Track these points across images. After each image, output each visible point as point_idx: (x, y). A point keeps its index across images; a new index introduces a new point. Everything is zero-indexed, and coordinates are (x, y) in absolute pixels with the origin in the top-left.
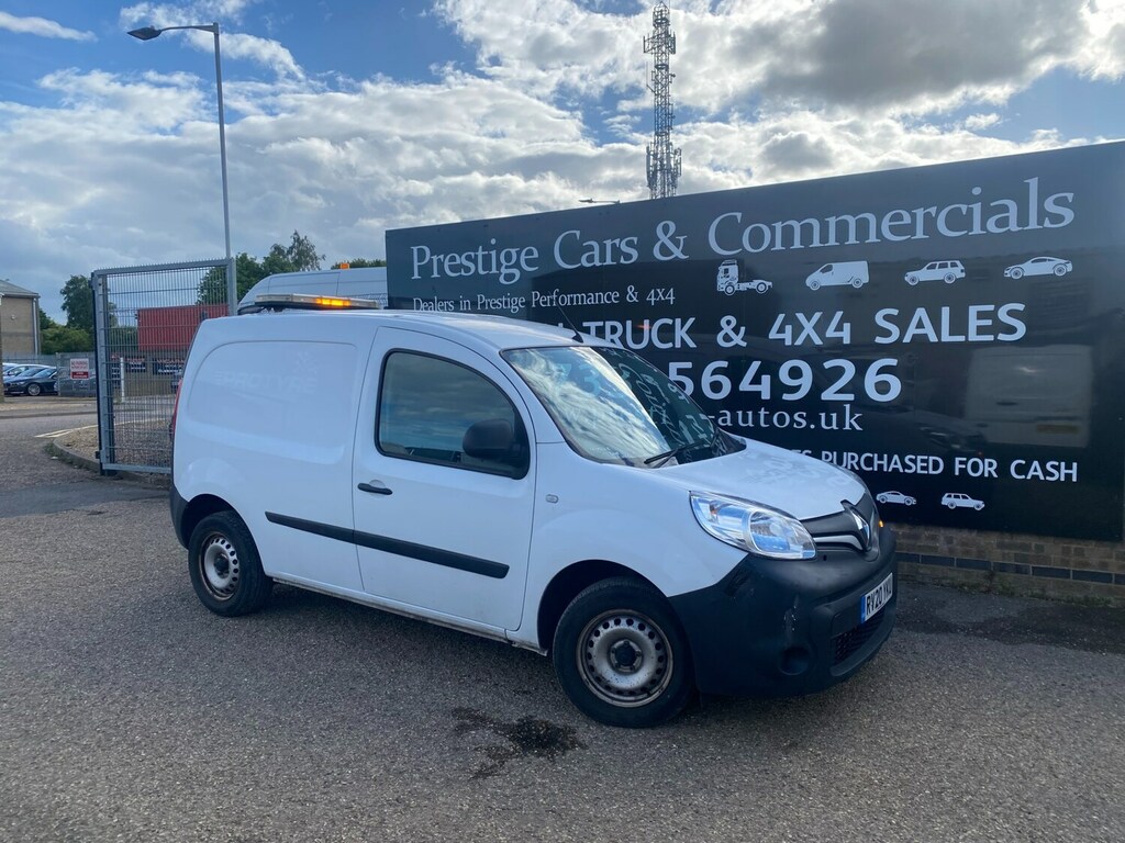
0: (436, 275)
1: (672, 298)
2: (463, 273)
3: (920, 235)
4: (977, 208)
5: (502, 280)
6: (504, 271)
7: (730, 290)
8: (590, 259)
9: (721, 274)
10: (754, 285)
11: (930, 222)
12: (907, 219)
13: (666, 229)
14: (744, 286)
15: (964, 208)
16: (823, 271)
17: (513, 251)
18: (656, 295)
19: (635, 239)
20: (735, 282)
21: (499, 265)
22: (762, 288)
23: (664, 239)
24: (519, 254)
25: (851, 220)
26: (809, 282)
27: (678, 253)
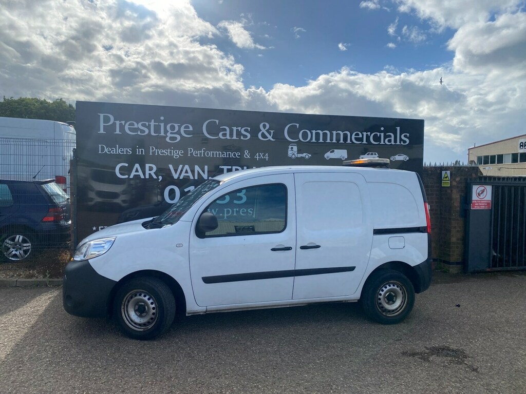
0: (118, 132)
1: (267, 158)
2: (139, 133)
3: (365, 142)
4: (382, 134)
5: (168, 139)
6: (169, 135)
7: (293, 156)
8: (224, 135)
9: (290, 149)
10: (304, 155)
11: (368, 137)
12: (360, 136)
13: (264, 126)
14: (300, 155)
15: (378, 134)
16: (331, 152)
17: (176, 125)
18: (259, 156)
19: (249, 129)
20: (296, 153)
21: (166, 132)
22: (307, 157)
23: (263, 130)
24: (180, 127)
25: (342, 134)
26: (326, 156)
27: (270, 138)
